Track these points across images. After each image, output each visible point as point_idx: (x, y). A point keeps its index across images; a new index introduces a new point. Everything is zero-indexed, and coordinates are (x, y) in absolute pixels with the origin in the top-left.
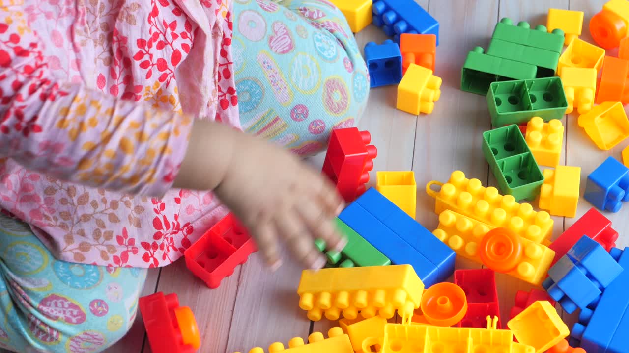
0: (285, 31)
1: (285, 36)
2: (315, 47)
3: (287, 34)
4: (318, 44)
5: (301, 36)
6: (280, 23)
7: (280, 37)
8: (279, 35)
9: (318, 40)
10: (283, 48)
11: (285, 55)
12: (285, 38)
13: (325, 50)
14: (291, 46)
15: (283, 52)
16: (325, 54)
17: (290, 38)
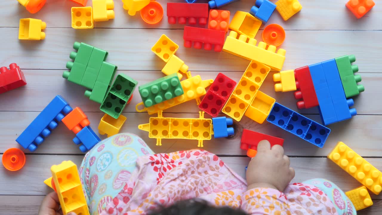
0: (117, 181)
1: (120, 179)
2: (110, 163)
3: (117, 179)
4: (107, 163)
5: (112, 173)
6: (114, 187)
7: (122, 180)
8: (122, 182)
9: (104, 165)
10: (127, 174)
11: (130, 171)
12: (121, 178)
13: (107, 159)
14: (123, 172)
15: (129, 173)
16: (109, 157)
17: (118, 176)
